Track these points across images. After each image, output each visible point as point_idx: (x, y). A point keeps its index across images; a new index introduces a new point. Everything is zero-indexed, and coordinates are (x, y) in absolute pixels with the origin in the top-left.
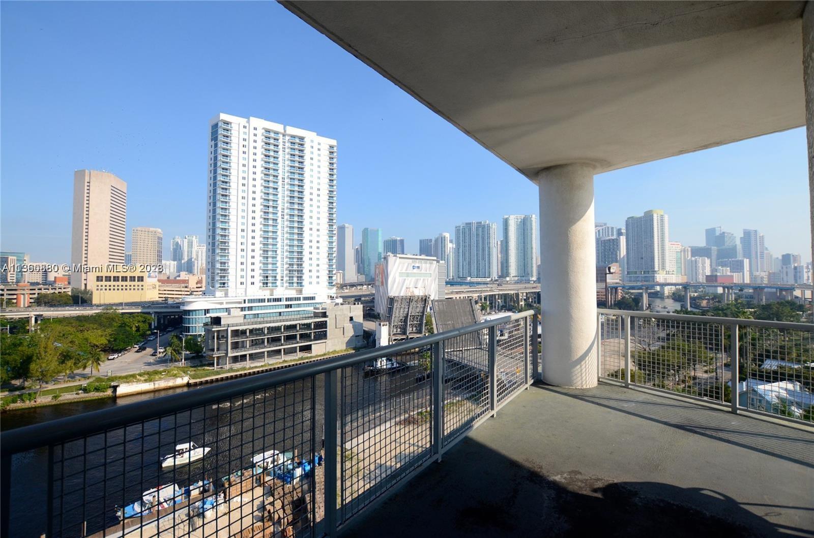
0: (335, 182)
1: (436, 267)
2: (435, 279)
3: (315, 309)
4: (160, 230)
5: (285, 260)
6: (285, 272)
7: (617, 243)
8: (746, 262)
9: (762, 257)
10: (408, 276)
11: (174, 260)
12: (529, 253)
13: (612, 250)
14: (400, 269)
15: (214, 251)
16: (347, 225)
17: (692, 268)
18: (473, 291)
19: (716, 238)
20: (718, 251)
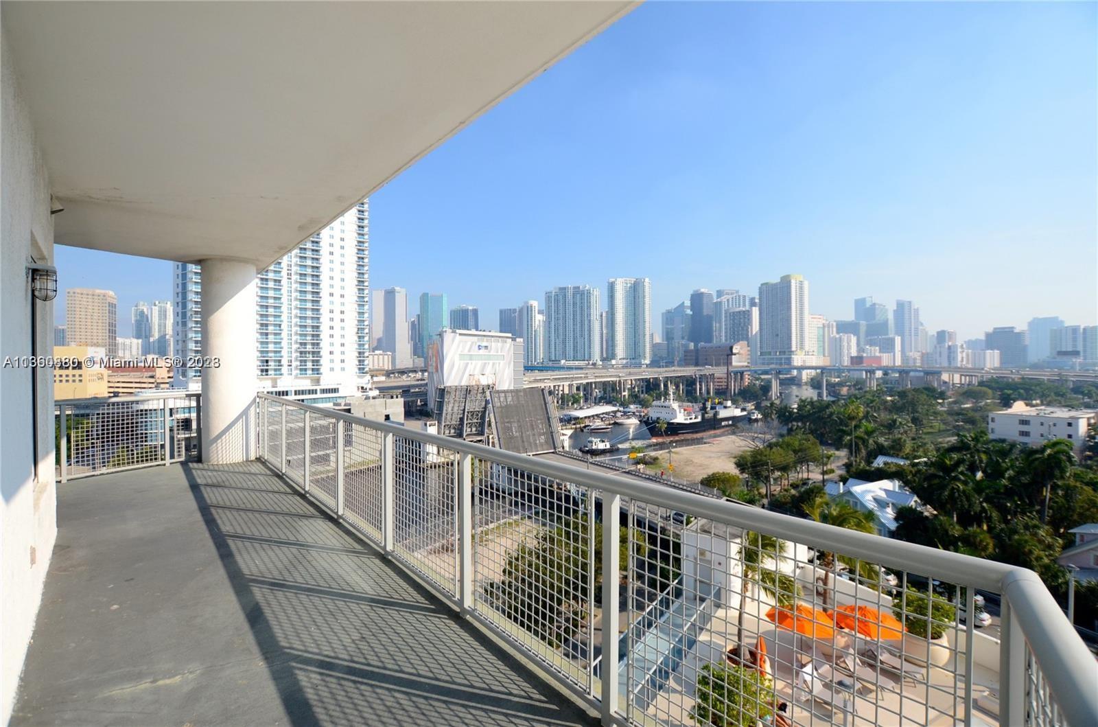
0: (366, 230)
1: (510, 347)
2: (510, 363)
3: (335, 405)
4: (111, 293)
5: (294, 338)
6: (294, 355)
7: (749, 315)
8: (898, 340)
9: (916, 335)
10: (471, 359)
11: (138, 337)
12: (641, 327)
13: (742, 325)
14: (461, 349)
15: (184, 324)
16: (397, 289)
17: (836, 346)
18: (563, 378)
19: (865, 310)
20: (868, 326)
